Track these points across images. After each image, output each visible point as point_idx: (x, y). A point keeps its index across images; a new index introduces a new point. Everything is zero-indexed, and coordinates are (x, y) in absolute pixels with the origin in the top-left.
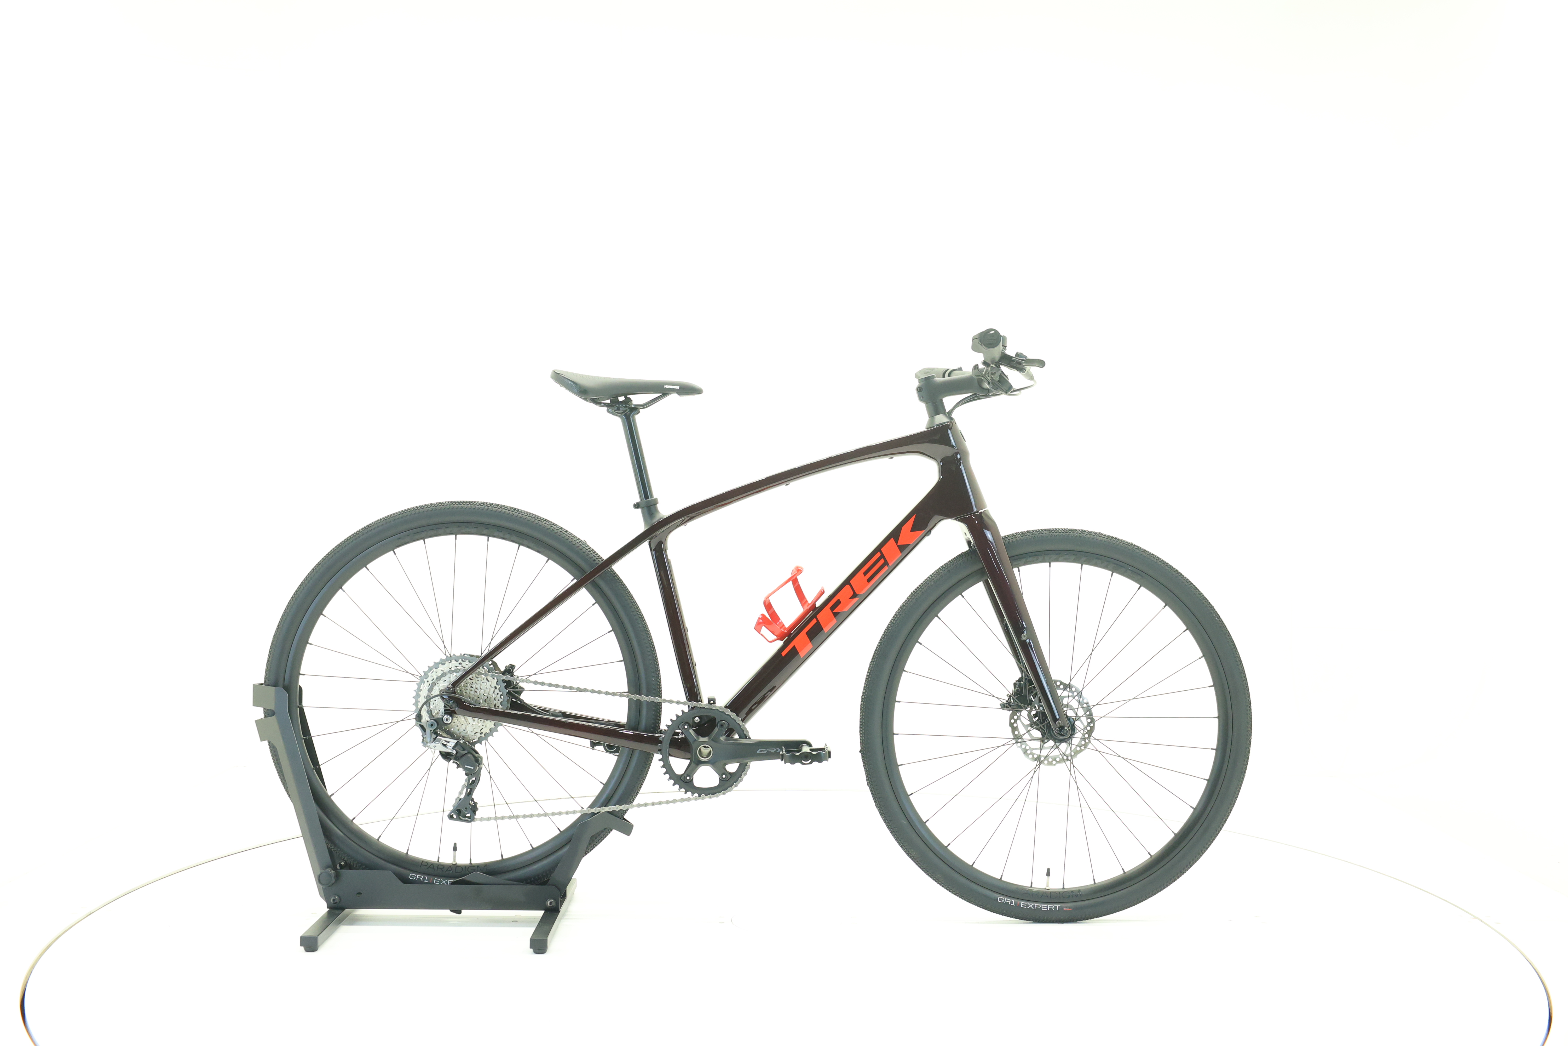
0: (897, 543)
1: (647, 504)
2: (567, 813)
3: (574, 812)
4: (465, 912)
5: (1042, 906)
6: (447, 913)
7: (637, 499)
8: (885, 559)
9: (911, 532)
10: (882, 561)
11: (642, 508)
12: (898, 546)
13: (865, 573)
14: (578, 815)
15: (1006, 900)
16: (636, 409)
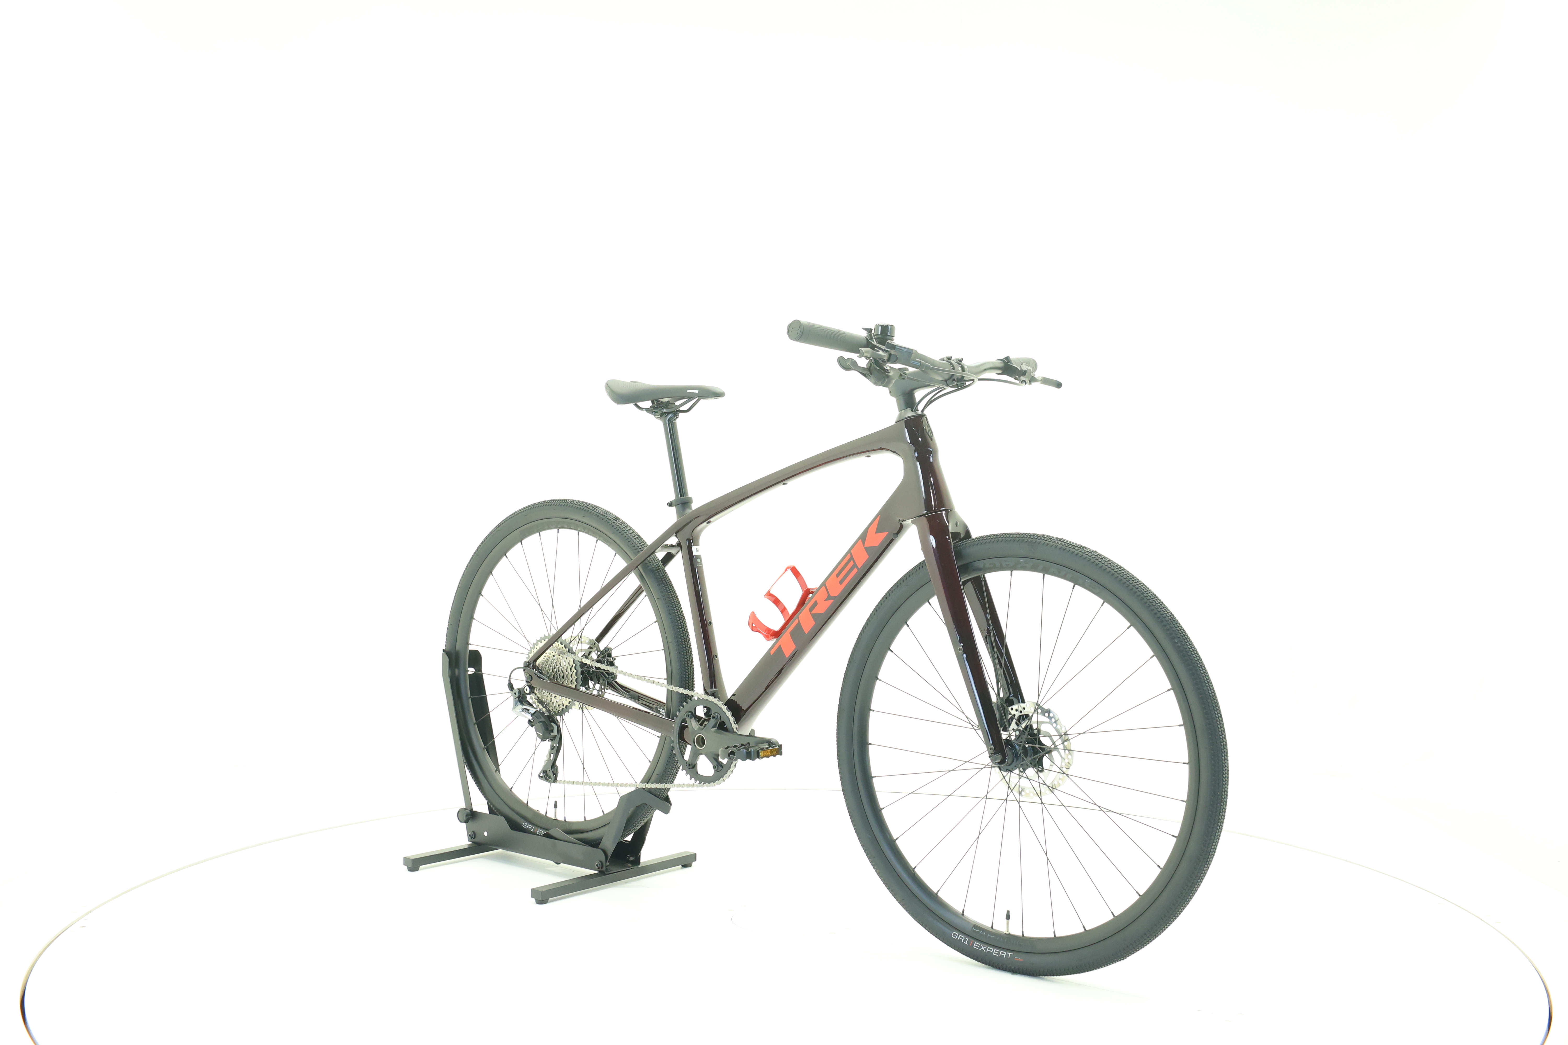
0: (864, 545)
1: (682, 501)
2: (627, 785)
3: (631, 785)
4: (562, 864)
5: (995, 951)
6: (551, 862)
7: (672, 497)
8: (854, 561)
9: (876, 532)
10: (852, 563)
11: (676, 505)
12: (865, 548)
13: (838, 575)
14: (633, 789)
15: (960, 937)
16: (676, 413)
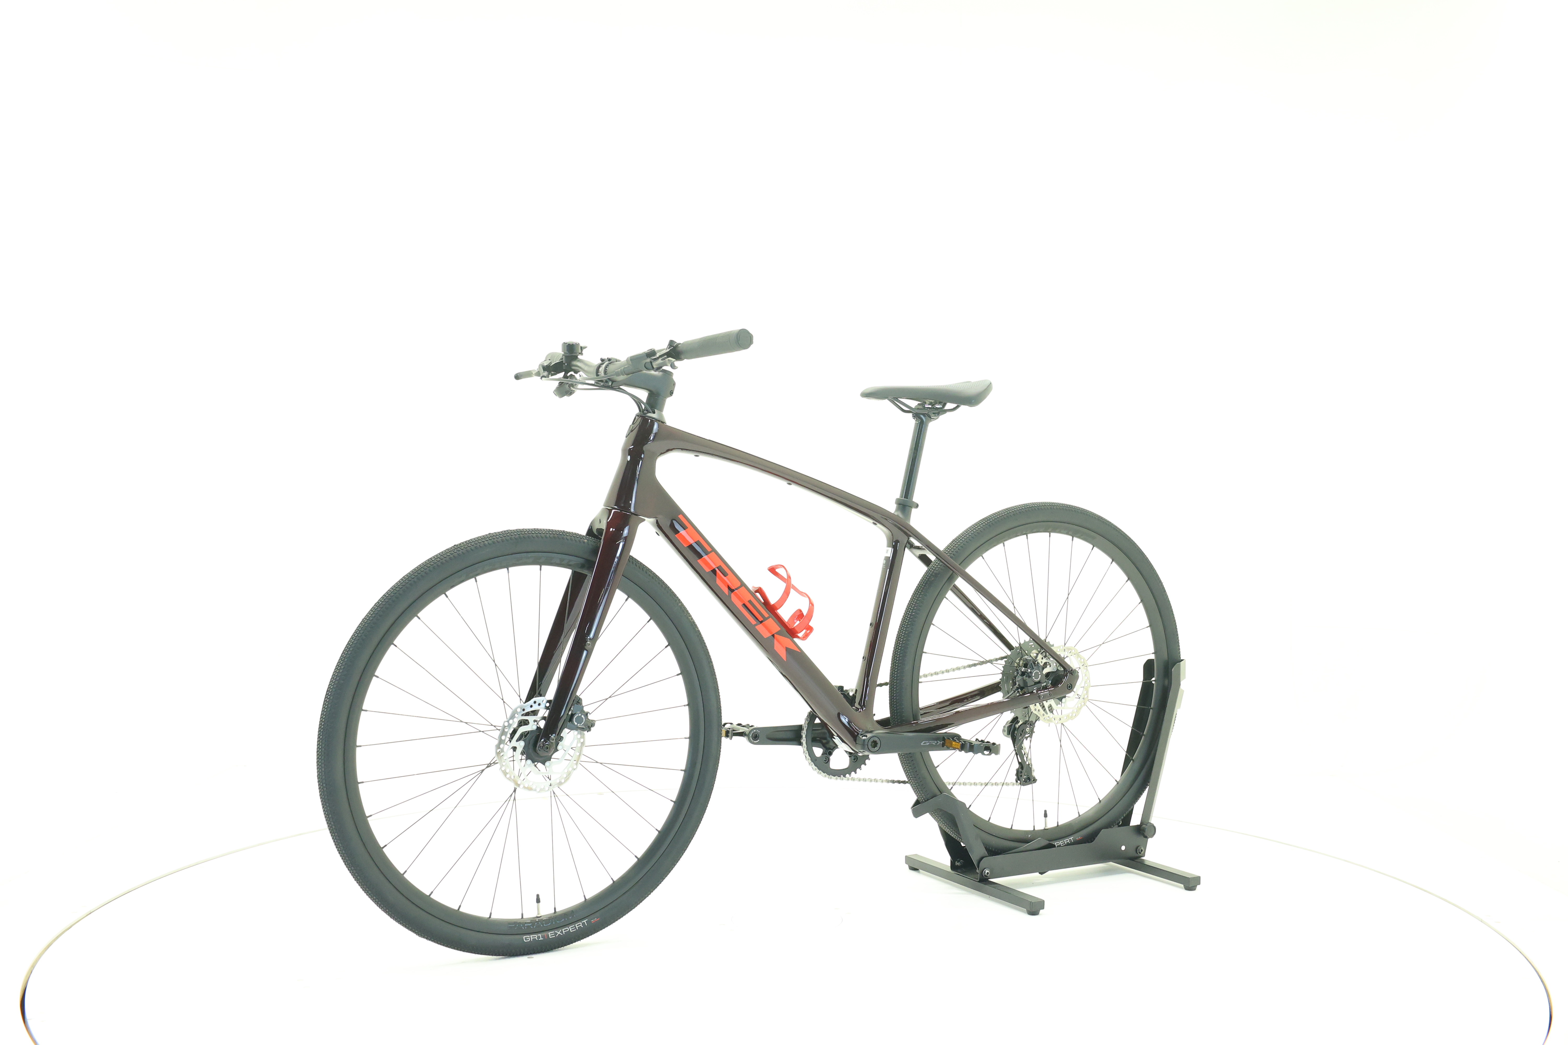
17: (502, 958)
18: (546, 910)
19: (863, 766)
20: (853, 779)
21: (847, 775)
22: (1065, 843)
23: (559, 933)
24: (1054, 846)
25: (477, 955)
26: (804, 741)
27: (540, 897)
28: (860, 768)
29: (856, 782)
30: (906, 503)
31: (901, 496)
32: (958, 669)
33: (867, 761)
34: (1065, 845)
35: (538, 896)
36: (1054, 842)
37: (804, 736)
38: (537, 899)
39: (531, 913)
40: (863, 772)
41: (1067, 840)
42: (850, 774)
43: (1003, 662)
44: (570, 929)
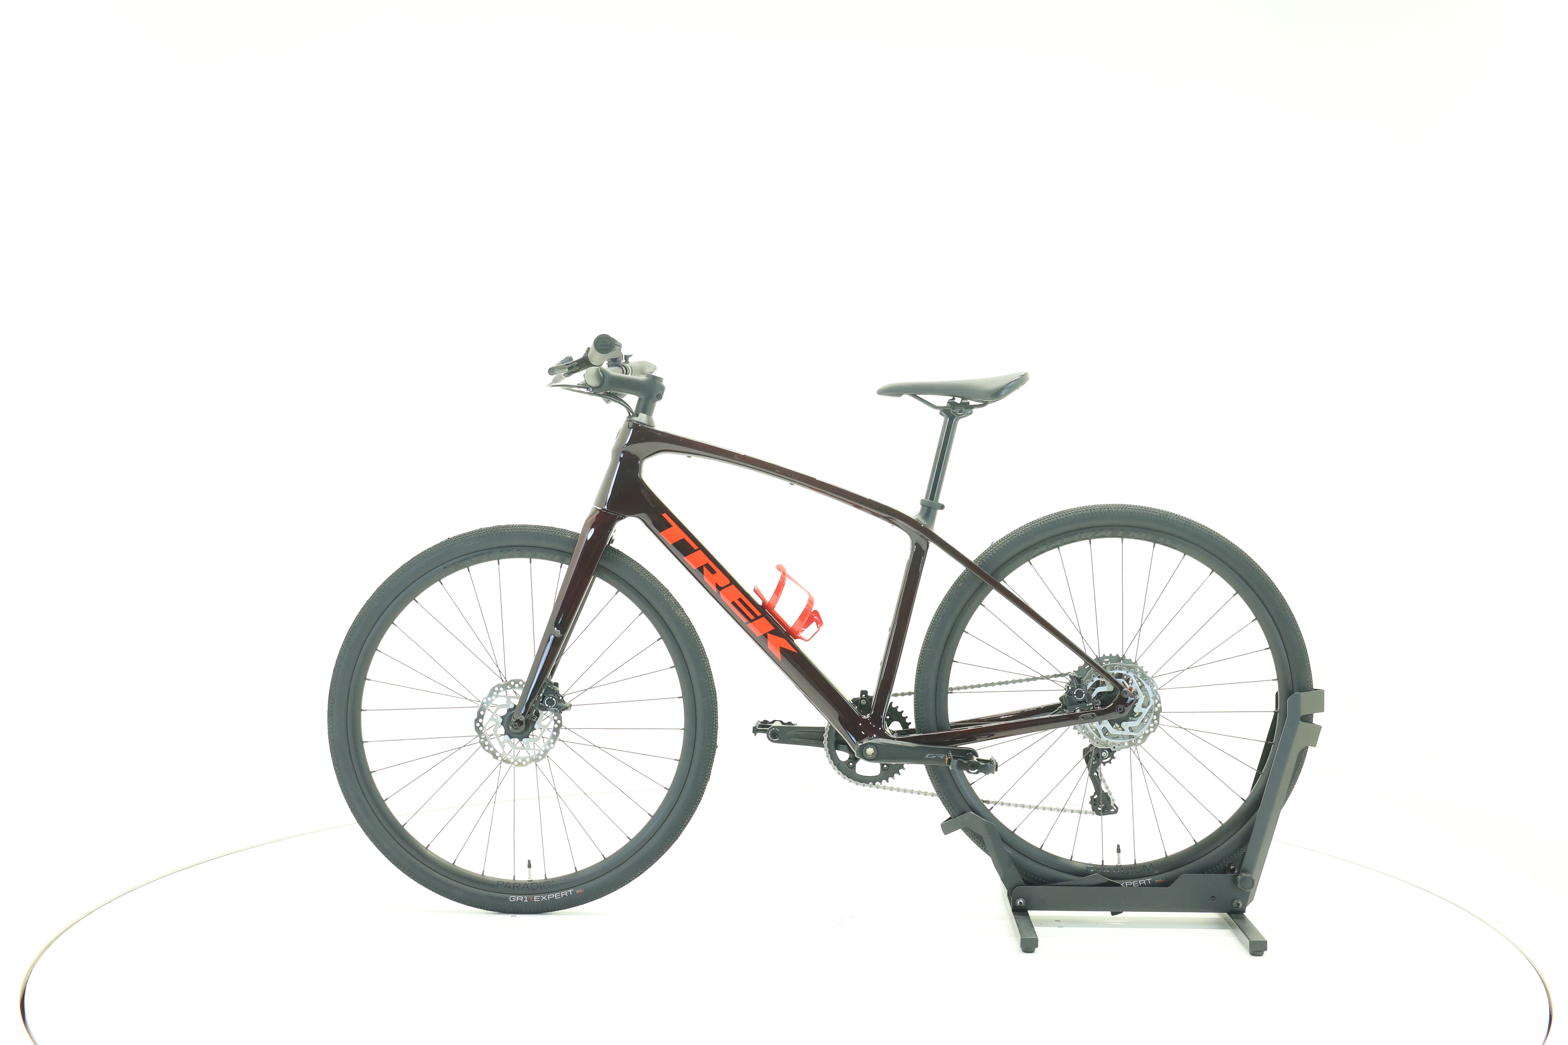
17: (493, 914)
18: (537, 875)
19: (896, 775)
20: (884, 788)
21: (877, 783)
22: (1139, 884)
23: (544, 898)
24: (1120, 885)
25: (469, 907)
26: (825, 742)
27: (531, 863)
28: (893, 776)
29: (888, 791)
30: (931, 506)
31: (926, 497)
32: (1007, 683)
33: (901, 771)
34: (1140, 886)
35: (529, 861)
36: (1121, 881)
37: (825, 738)
38: (528, 865)
39: (523, 876)
40: (895, 781)
41: (1142, 881)
42: (881, 782)
43: (1067, 680)
44: (556, 896)
